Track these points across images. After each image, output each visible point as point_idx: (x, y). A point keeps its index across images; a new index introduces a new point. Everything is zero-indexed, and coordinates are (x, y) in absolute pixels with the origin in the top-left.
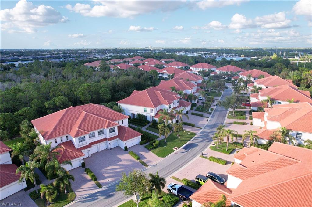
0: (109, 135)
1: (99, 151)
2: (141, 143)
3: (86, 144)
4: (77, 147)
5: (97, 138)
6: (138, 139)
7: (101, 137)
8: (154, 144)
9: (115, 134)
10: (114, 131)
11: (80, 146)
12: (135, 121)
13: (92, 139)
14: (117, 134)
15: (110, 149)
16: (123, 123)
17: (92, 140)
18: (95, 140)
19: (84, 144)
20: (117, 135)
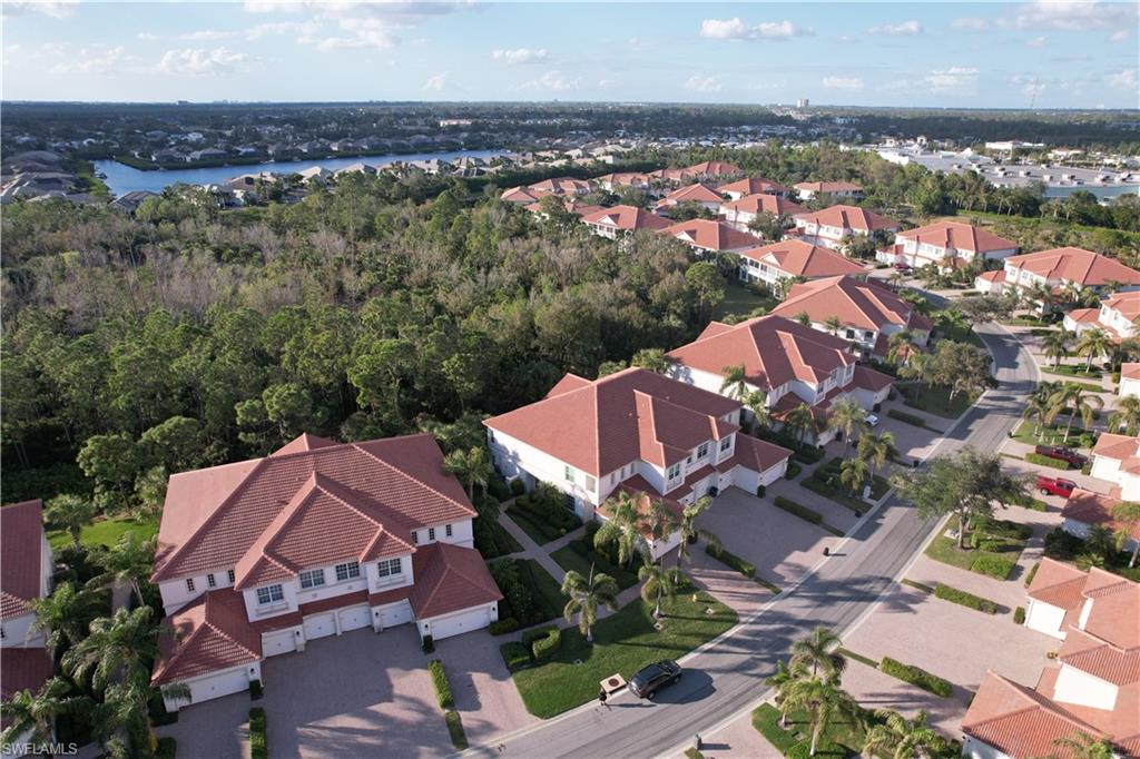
0: (377, 583)
1: (339, 633)
2: (493, 629)
3: (287, 609)
4: (252, 618)
5: (333, 588)
6: (485, 611)
7: (350, 588)
8: (536, 648)
9: (404, 582)
10: (397, 570)
11: (263, 614)
12: (529, 511)
13: (314, 592)
14: (410, 581)
15: (379, 633)
16: (449, 533)
17: (315, 596)
18: (323, 594)
19: (275, 609)
20: (413, 583)
